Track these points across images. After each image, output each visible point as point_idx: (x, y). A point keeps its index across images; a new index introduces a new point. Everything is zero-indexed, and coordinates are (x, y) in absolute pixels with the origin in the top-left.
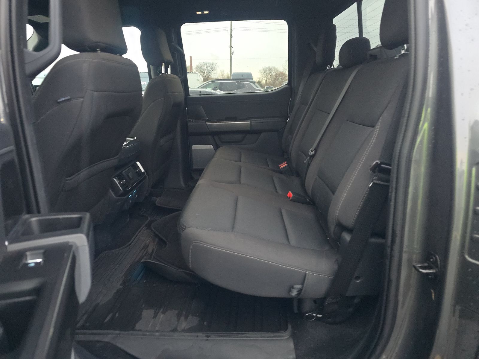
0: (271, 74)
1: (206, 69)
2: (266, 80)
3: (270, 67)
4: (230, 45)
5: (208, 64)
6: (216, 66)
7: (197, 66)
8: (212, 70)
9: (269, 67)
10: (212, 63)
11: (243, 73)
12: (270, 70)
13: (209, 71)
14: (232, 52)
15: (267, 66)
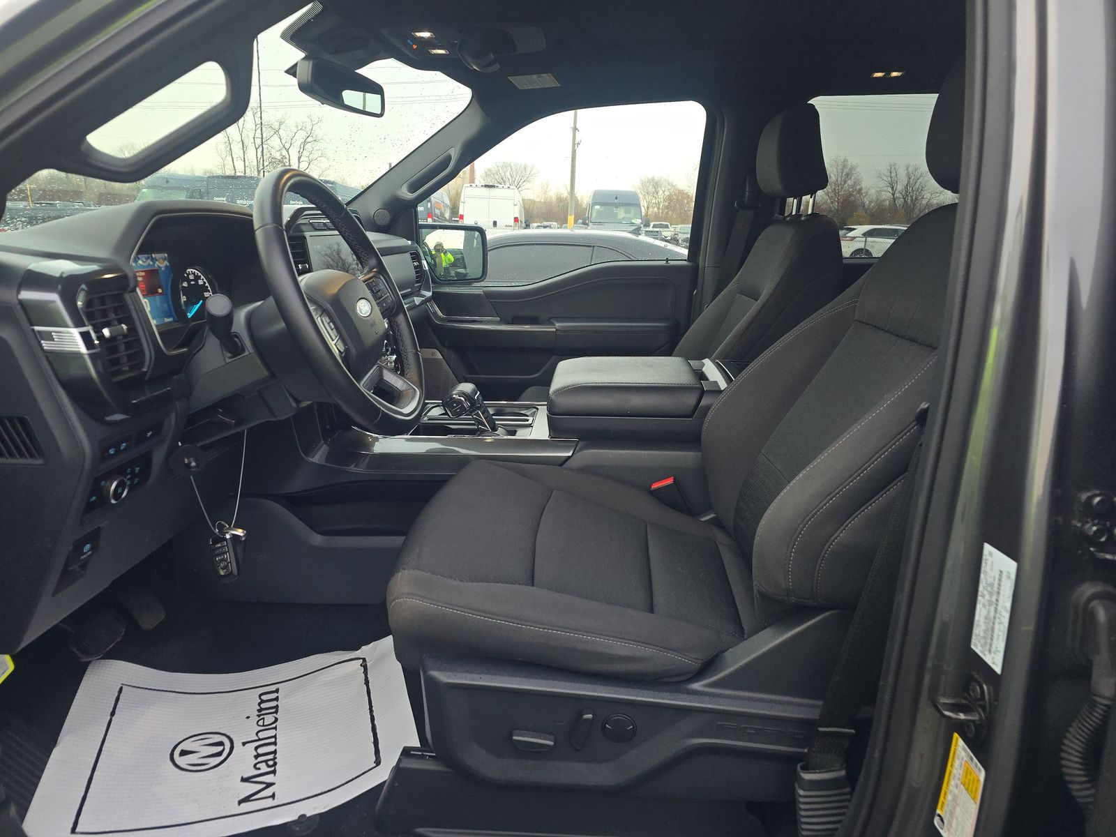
0: (657, 193)
1: (510, 177)
2: (648, 208)
3: (656, 180)
4: (572, 125)
5: (515, 165)
6: (532, 173)
7: (489, 169)
8: (523, 181)
9: (653, 179)
10: (522, 164)
12: (656, 184)
13: (516, 182)
14: (577, 141)
15: (650, 177)
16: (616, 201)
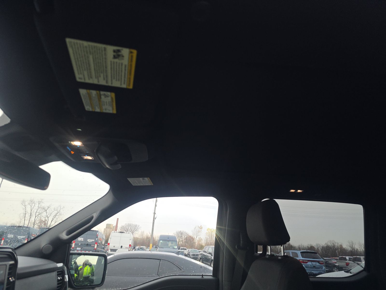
0: (182, 237)
1: (130, 229)
2: (179, 242)
3: (182, 232)
4: (154, 212)
5: (133, 225)
6: (138, 228)
7: (123, 227)
8: (134, 231)
10: (135, 224)
11: (170, 236)
12: (182, 234)
13: (132, 231)
14: (155, 217)
16: (168, 239)
